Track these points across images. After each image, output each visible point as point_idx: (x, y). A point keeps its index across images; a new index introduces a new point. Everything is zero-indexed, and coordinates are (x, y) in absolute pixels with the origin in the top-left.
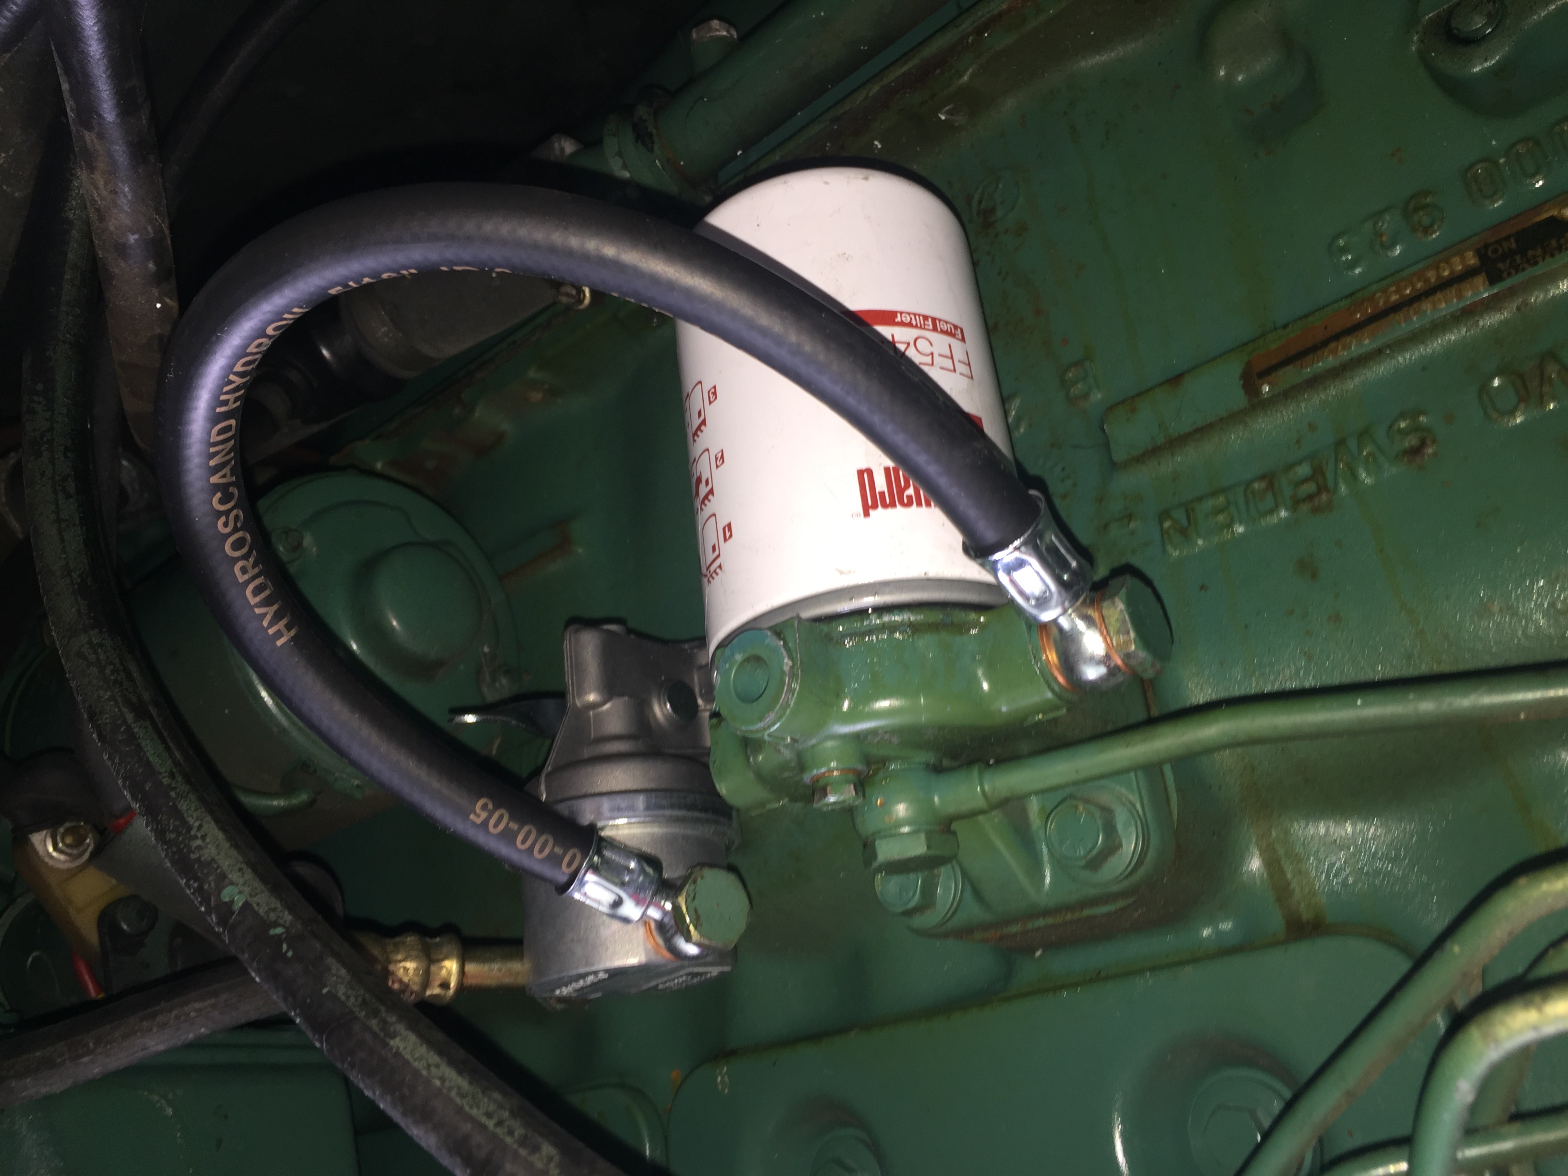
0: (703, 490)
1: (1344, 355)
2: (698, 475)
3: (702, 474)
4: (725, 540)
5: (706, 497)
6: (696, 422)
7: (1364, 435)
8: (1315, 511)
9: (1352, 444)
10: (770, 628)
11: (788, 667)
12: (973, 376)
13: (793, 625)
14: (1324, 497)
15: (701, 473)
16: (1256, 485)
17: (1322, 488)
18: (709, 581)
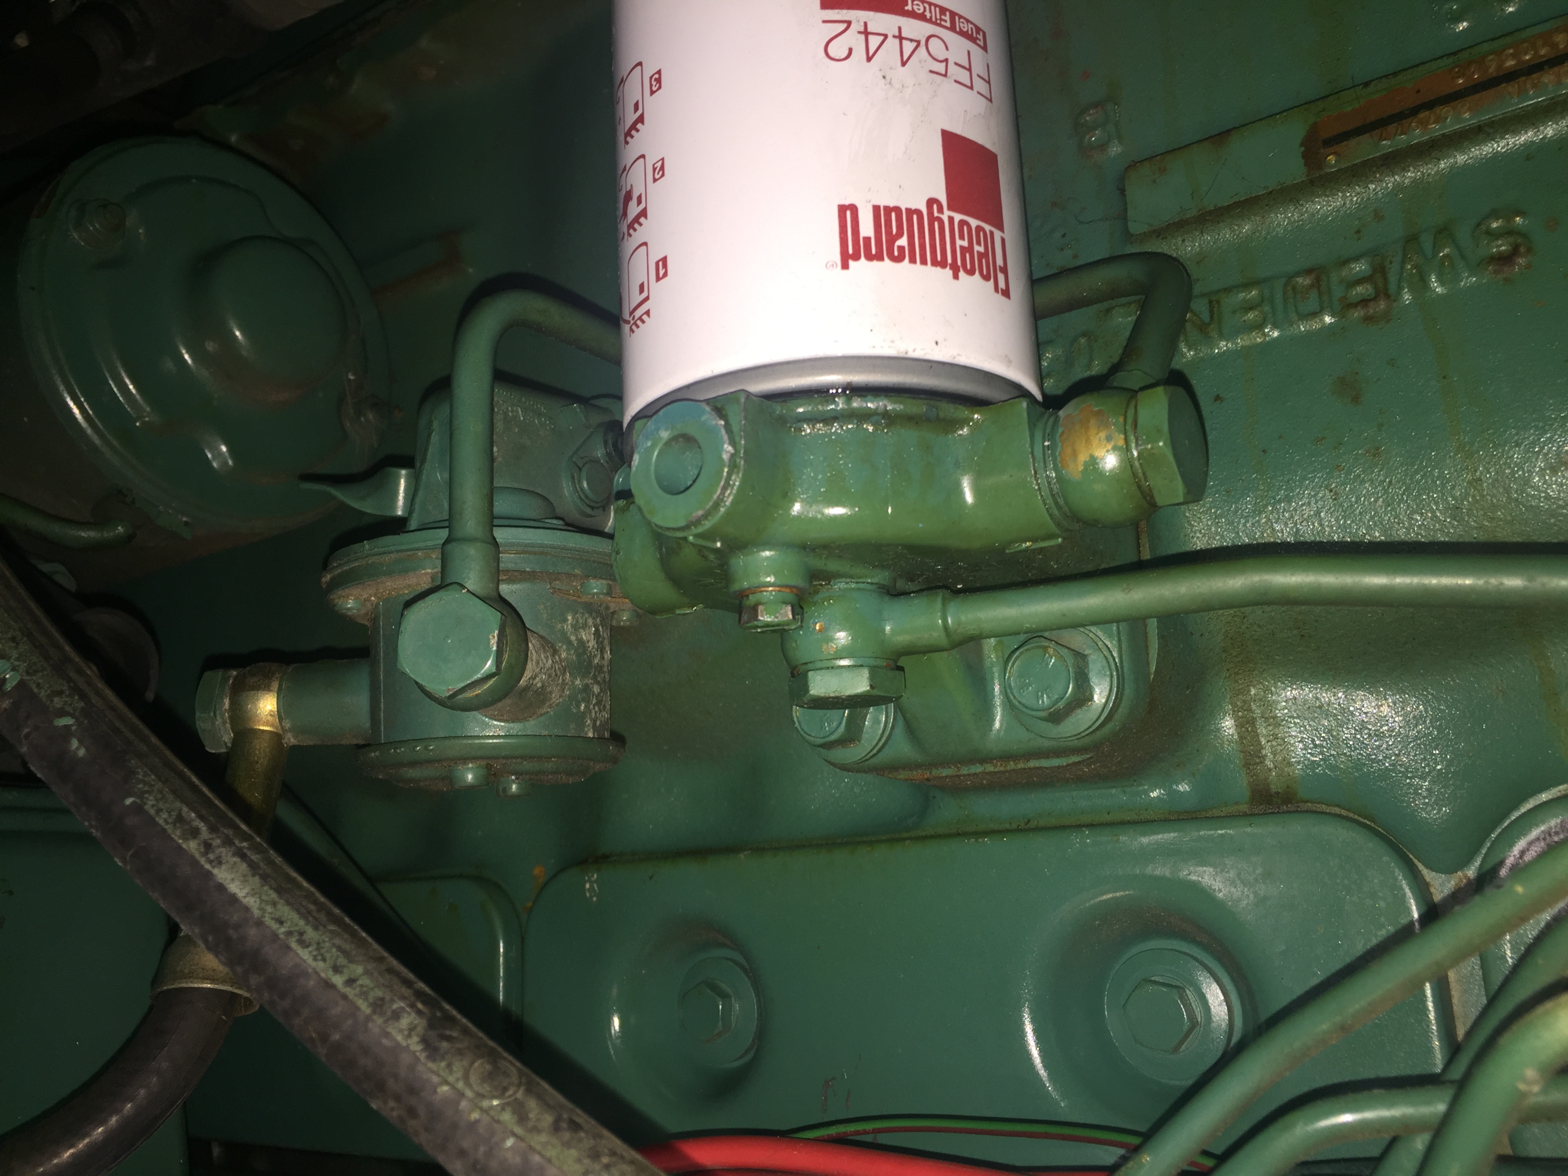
0: (633, 210)
1: (1436, 129)
2: (628, 190)
3: (634, 188)
4: (658, 279)
5: (636, 220)
6: (631, 117)
7: (1444, 233)
8: (1368, 319)
9: (1427, 241)
10: (708, 401)
11: (729, 455)
12: (993, 100)
13: (737, 401)
14: (1382, 305)
15: (632, 186)
16: (1300, 280)
17: (1383, 293)
18: (632, 331)
